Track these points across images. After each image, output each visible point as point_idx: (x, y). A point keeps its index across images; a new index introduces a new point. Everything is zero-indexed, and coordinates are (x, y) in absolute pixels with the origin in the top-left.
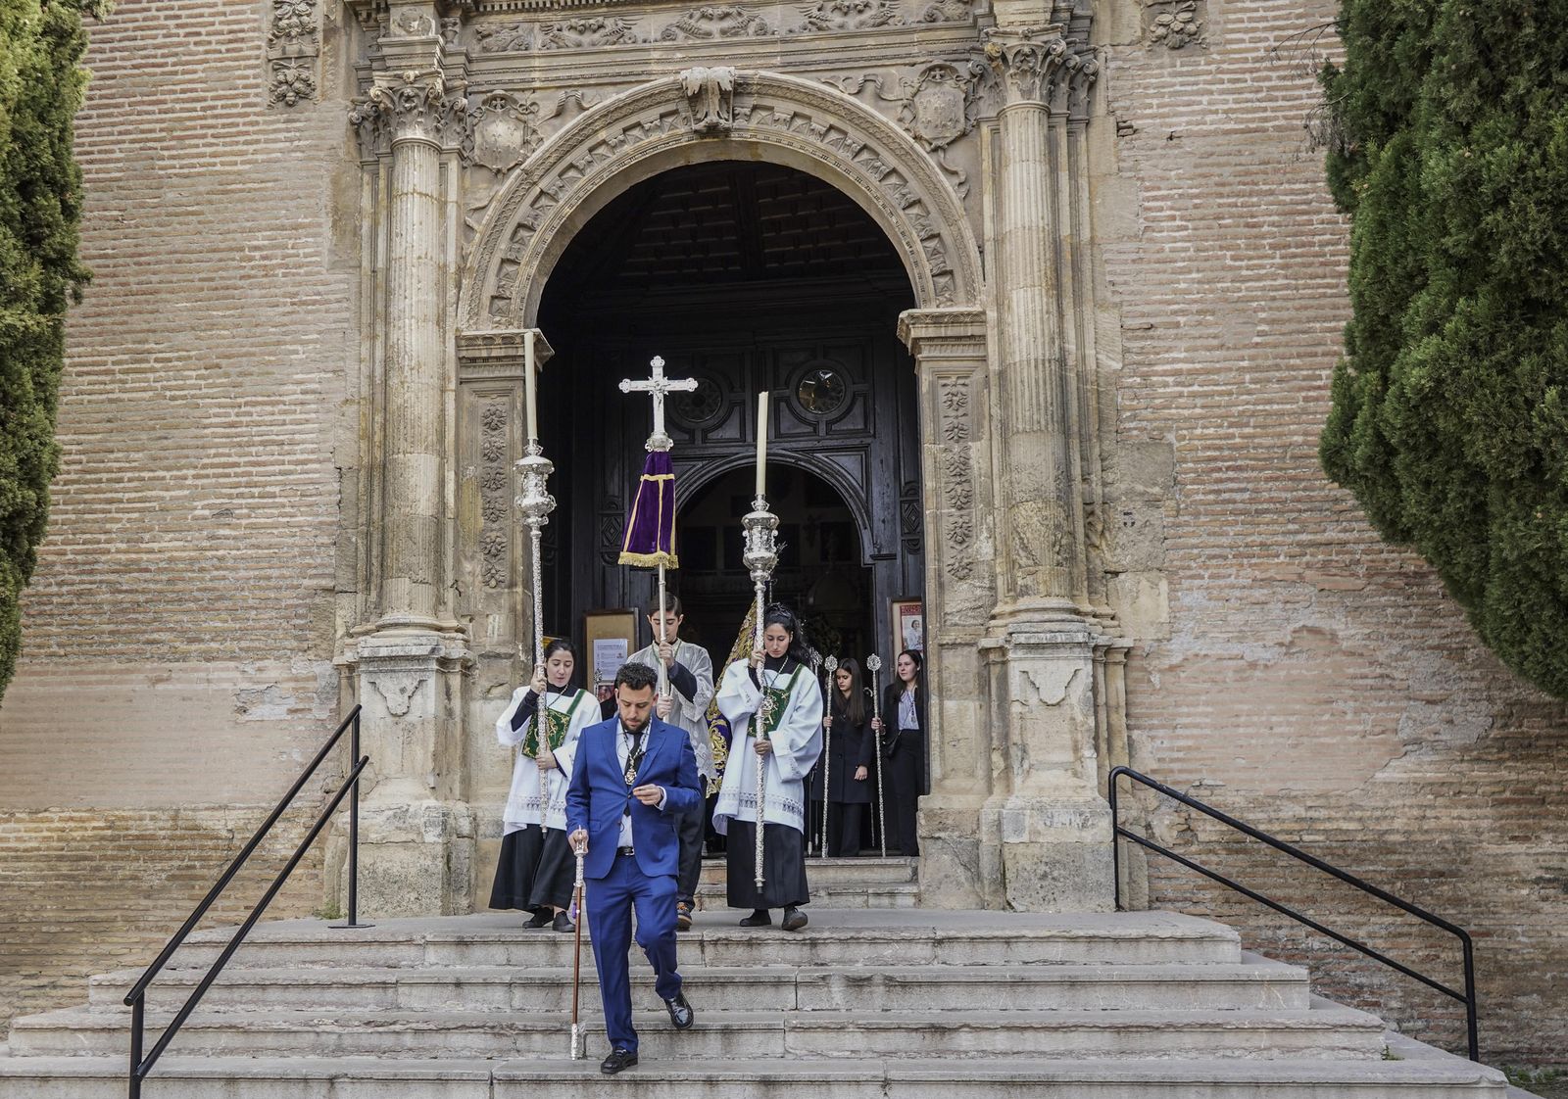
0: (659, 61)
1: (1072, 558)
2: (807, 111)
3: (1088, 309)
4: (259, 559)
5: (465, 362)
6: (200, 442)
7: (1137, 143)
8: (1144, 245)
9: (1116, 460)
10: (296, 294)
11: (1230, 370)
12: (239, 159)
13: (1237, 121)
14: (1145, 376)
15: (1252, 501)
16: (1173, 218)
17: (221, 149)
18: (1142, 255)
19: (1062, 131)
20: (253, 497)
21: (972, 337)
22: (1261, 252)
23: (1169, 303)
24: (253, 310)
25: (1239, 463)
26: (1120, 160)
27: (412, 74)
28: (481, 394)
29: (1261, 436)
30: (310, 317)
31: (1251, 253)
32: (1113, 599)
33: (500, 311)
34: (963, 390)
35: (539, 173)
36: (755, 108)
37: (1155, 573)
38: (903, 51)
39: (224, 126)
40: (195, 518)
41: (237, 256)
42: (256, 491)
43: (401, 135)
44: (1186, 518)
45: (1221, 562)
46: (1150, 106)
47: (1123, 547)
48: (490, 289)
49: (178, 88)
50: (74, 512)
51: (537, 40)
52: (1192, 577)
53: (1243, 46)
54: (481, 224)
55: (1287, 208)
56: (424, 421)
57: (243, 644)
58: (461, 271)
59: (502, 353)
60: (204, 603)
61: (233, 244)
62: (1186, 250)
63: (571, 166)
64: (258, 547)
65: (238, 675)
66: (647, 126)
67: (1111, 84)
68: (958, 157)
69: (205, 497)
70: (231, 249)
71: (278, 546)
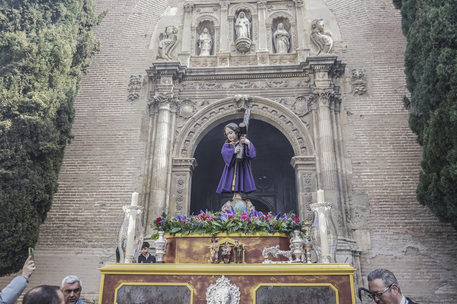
0: (229, 93)
1: (343, 225)
2: (267, 106)
3: (342, 158)
4: (112, 218)
5: (174, 166)
6: (98, 185)
7: (352, 117)
8: (356, 142)
9: (352, 198)
10: (130, 147)
11: (382, 175)
12: (118, 113)
13: (378, 112)
14: (359, 176)
15: (391, 210)
16: (363, 136)
17: (113, 110)
18: (356, 144)
19: (333, 113)
20: (112, 201)
21: (312, 164)
22: (387, 145)
23: (364, 157)
24: (117, 151)
25: (386, 200)
26: (348, 121)
27: (165, 93)
28: (178, 175)
29: (392, 193)
30: (132, 153)
31: (384, 145)
32: (354, 237)
33: (184, 153)
34: (310, 178)
35: (196, 119)
36: (253, 105)
37: (366, 230)
38: (291, 93)
39: (115, 105)
40: (95, 206)
41: (114, 137)
42: (113, 199)
43: (161, 108)
44: (373, 215)
45: (384, 227)
46: (355, 108)
47: (356, 222)
48: (182, 147)
49: (104, 95)
50: (61, 203)
51: (198, 87)
52: (376, 231)
53: (377, 95)
54: (180, 131)
55: (393, 134)
56: (162, 181)
57: (104, 243)
58: (174, 143)
59: (184, 164)
60: (94, 231)
61: (114, 134)
62: (367, 144)
63: (205, 118)
64: (112, 215)
65: (102, 252)
66: (225, 109)
67: (345, 102)
68: (306, 119)
69: (98, 200)
70: (113, 135)
71: (118, 215)
